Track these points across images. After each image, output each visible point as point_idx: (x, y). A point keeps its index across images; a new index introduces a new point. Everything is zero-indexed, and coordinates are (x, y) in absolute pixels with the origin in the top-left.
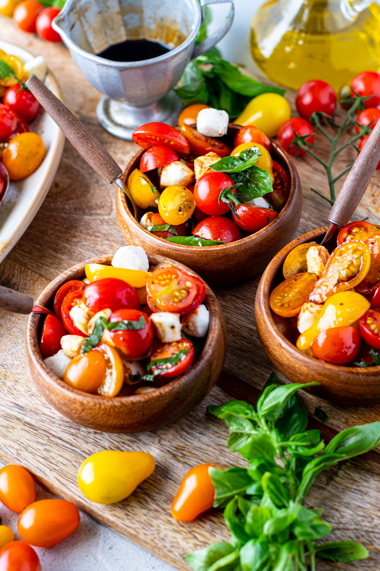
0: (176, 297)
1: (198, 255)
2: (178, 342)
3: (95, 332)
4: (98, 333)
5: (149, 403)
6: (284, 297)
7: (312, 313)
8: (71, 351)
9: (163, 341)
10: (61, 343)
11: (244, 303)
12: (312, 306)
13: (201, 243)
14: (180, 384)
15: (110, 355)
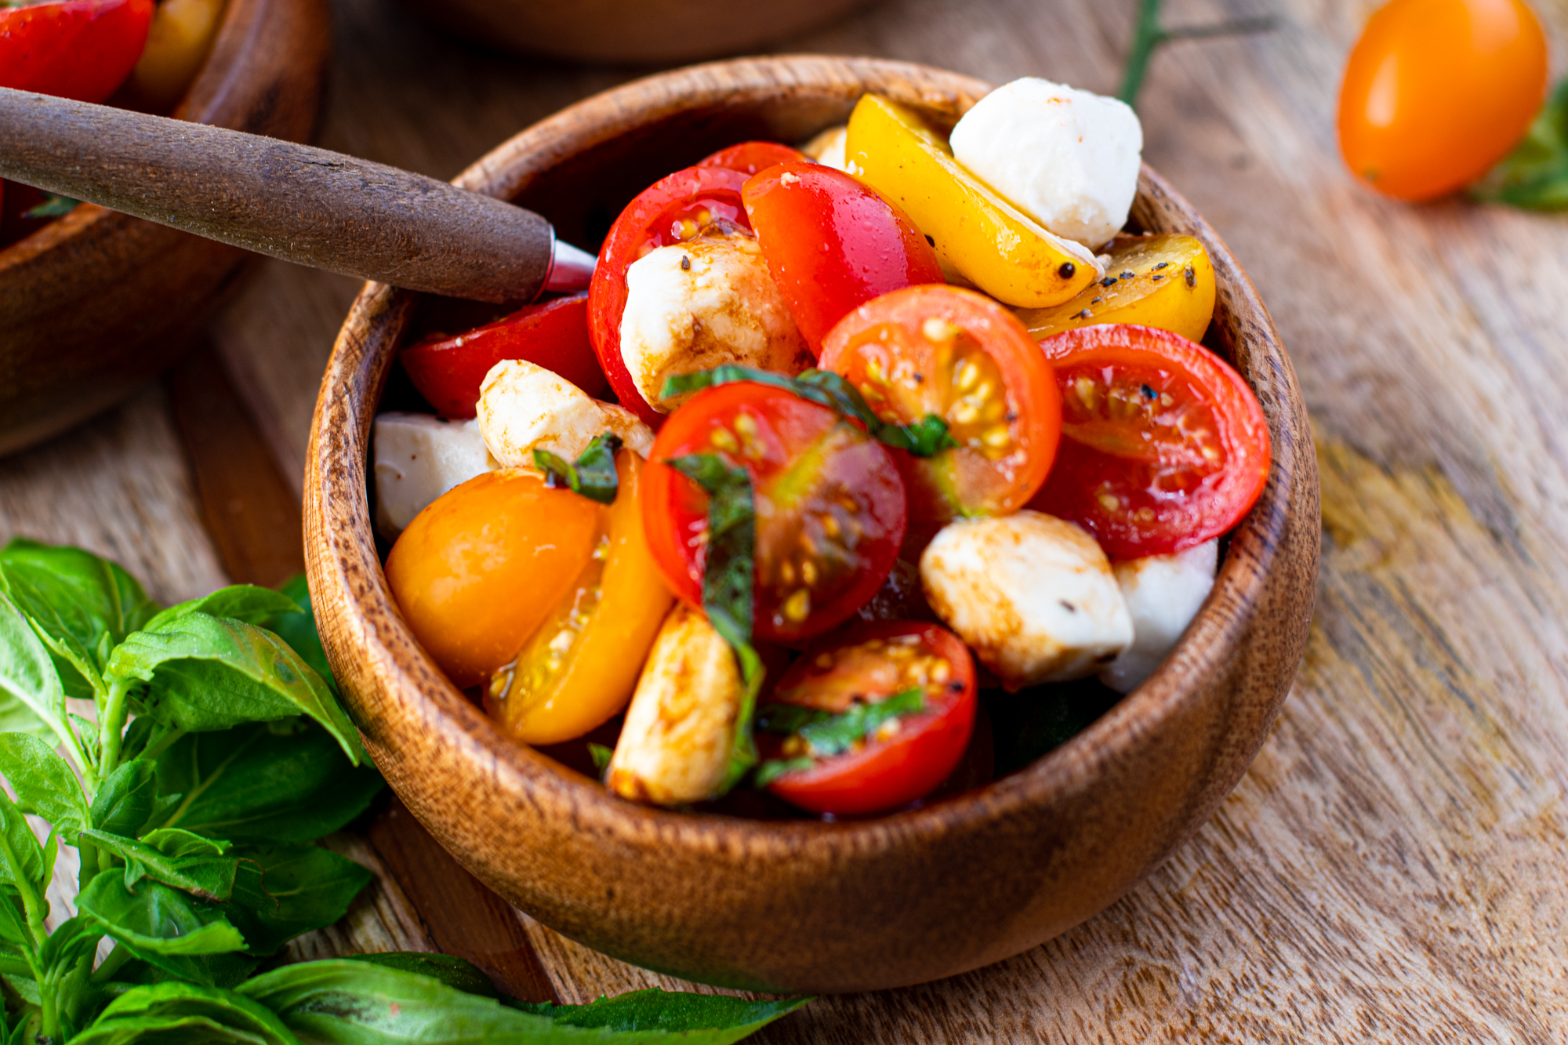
5: (648, 858)
14: (835, 853)
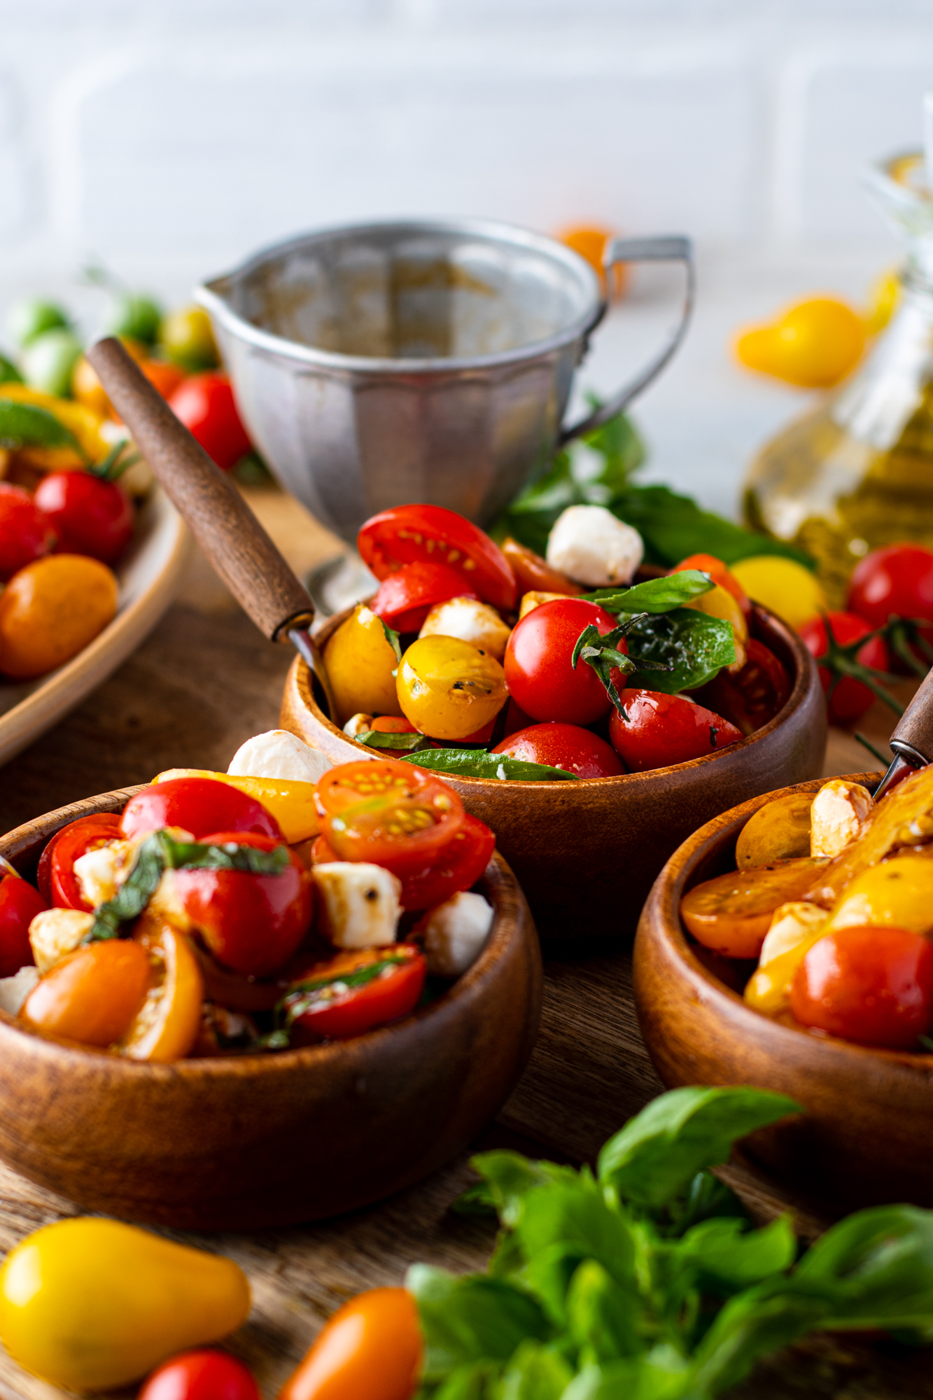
0: (398, 823)
1: (489, 800)
2: (381, 948)
3: (134, 879)
4: (143, 884)
6: (728, 896)
7: (803, 923)
8: (56, 946)
9: (336, 941)
10: (32, 929)
11: (614, 993)
12: (806, 910)
13: (506, 769)
15: (169, 947)
